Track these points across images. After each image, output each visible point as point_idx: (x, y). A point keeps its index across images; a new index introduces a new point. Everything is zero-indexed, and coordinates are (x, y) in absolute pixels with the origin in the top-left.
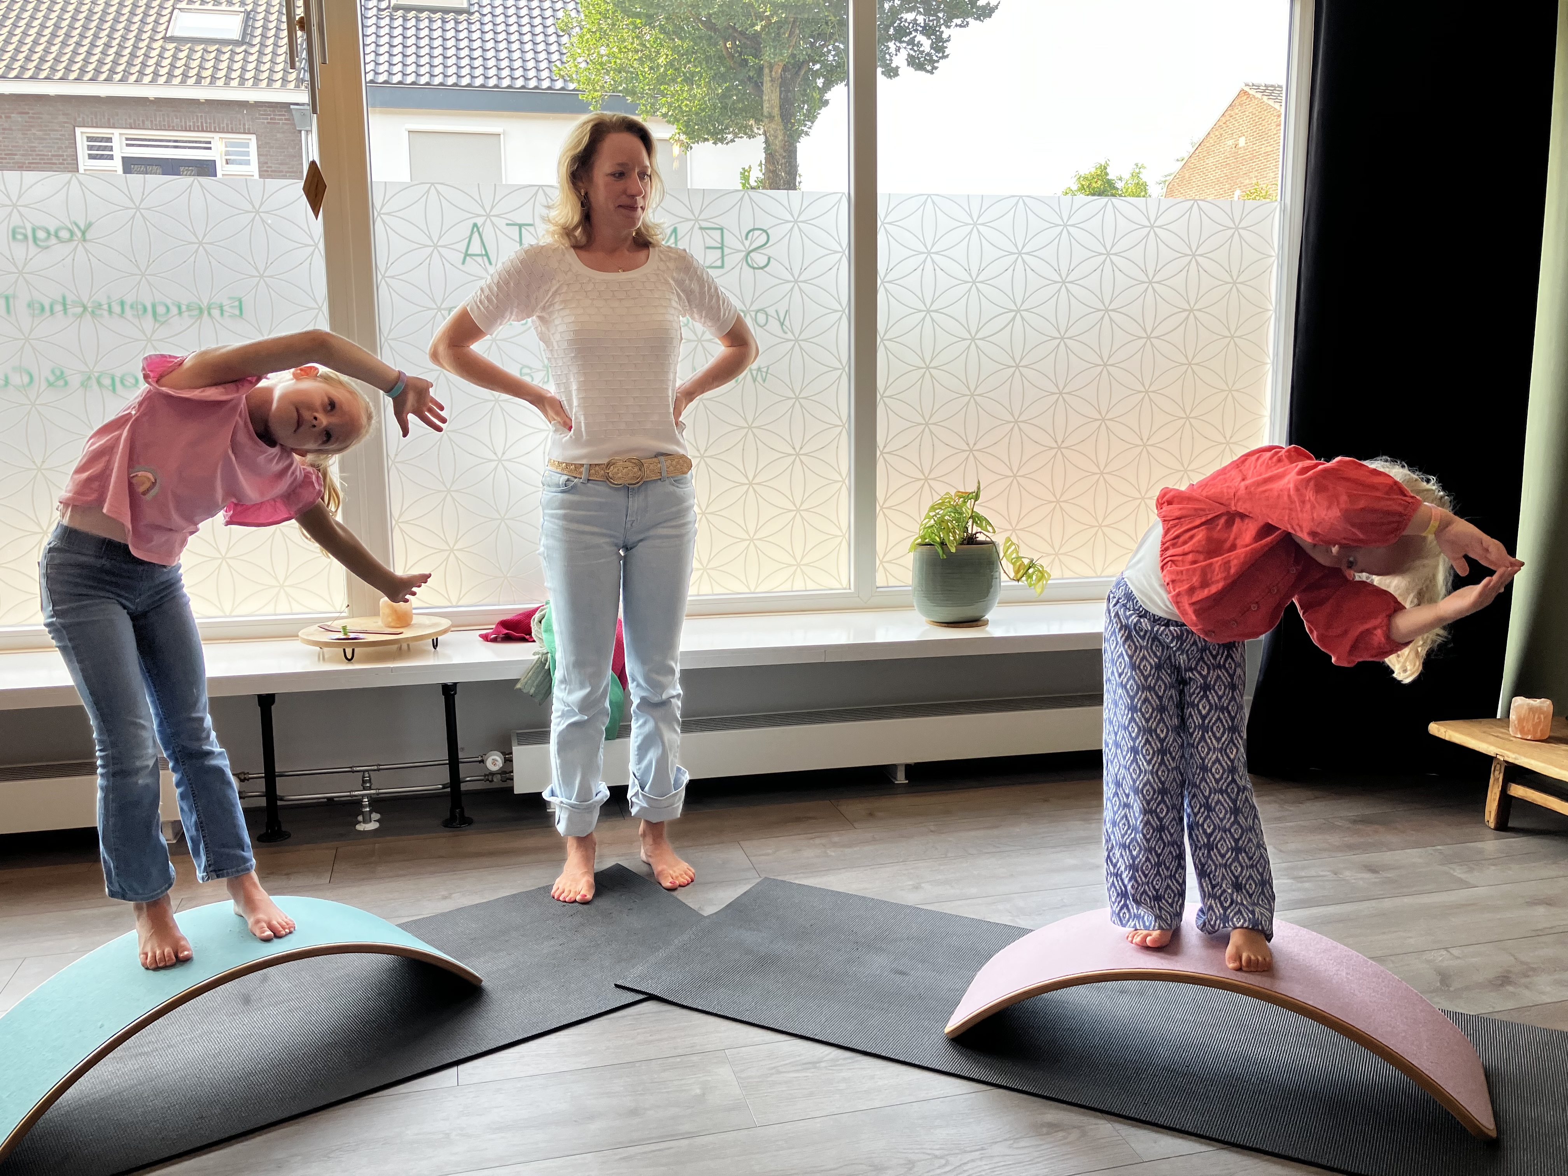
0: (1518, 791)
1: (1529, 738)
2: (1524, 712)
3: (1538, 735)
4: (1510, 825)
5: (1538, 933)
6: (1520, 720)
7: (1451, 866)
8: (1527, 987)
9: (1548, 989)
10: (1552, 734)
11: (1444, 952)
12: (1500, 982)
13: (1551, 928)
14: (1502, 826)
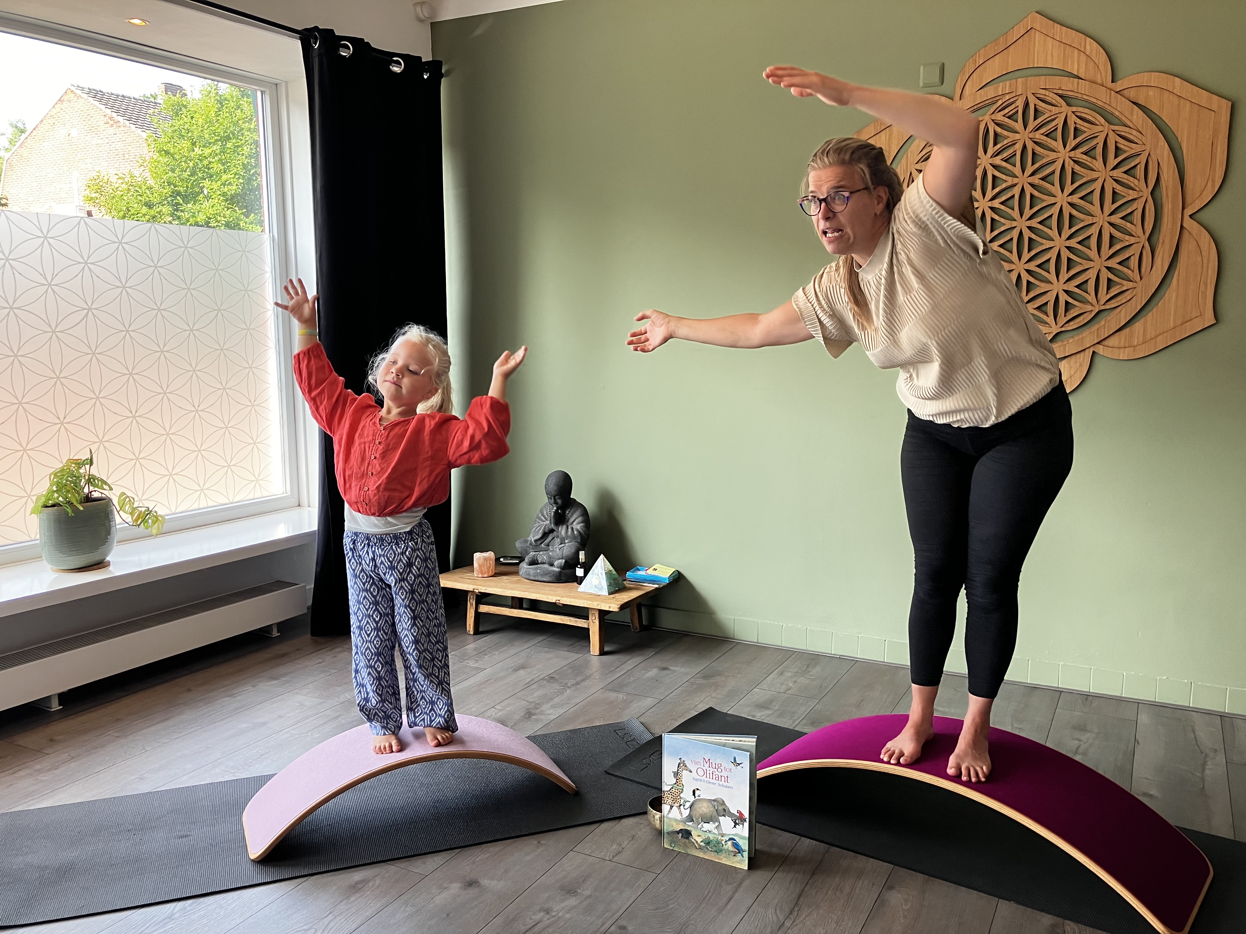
0: (484, 609)
1: (486, 576)
2: (481, 561)
3: (490, 574)
4: (481, 629)
5: (528, 685)
6: (480, 566)
7: (466, 662)
8: (540, 714)
9: (551, 712)
10: (497, 571)
11: (494, 709)
12: (528, 716)
13: (533, 680)
14: (477, 632)
